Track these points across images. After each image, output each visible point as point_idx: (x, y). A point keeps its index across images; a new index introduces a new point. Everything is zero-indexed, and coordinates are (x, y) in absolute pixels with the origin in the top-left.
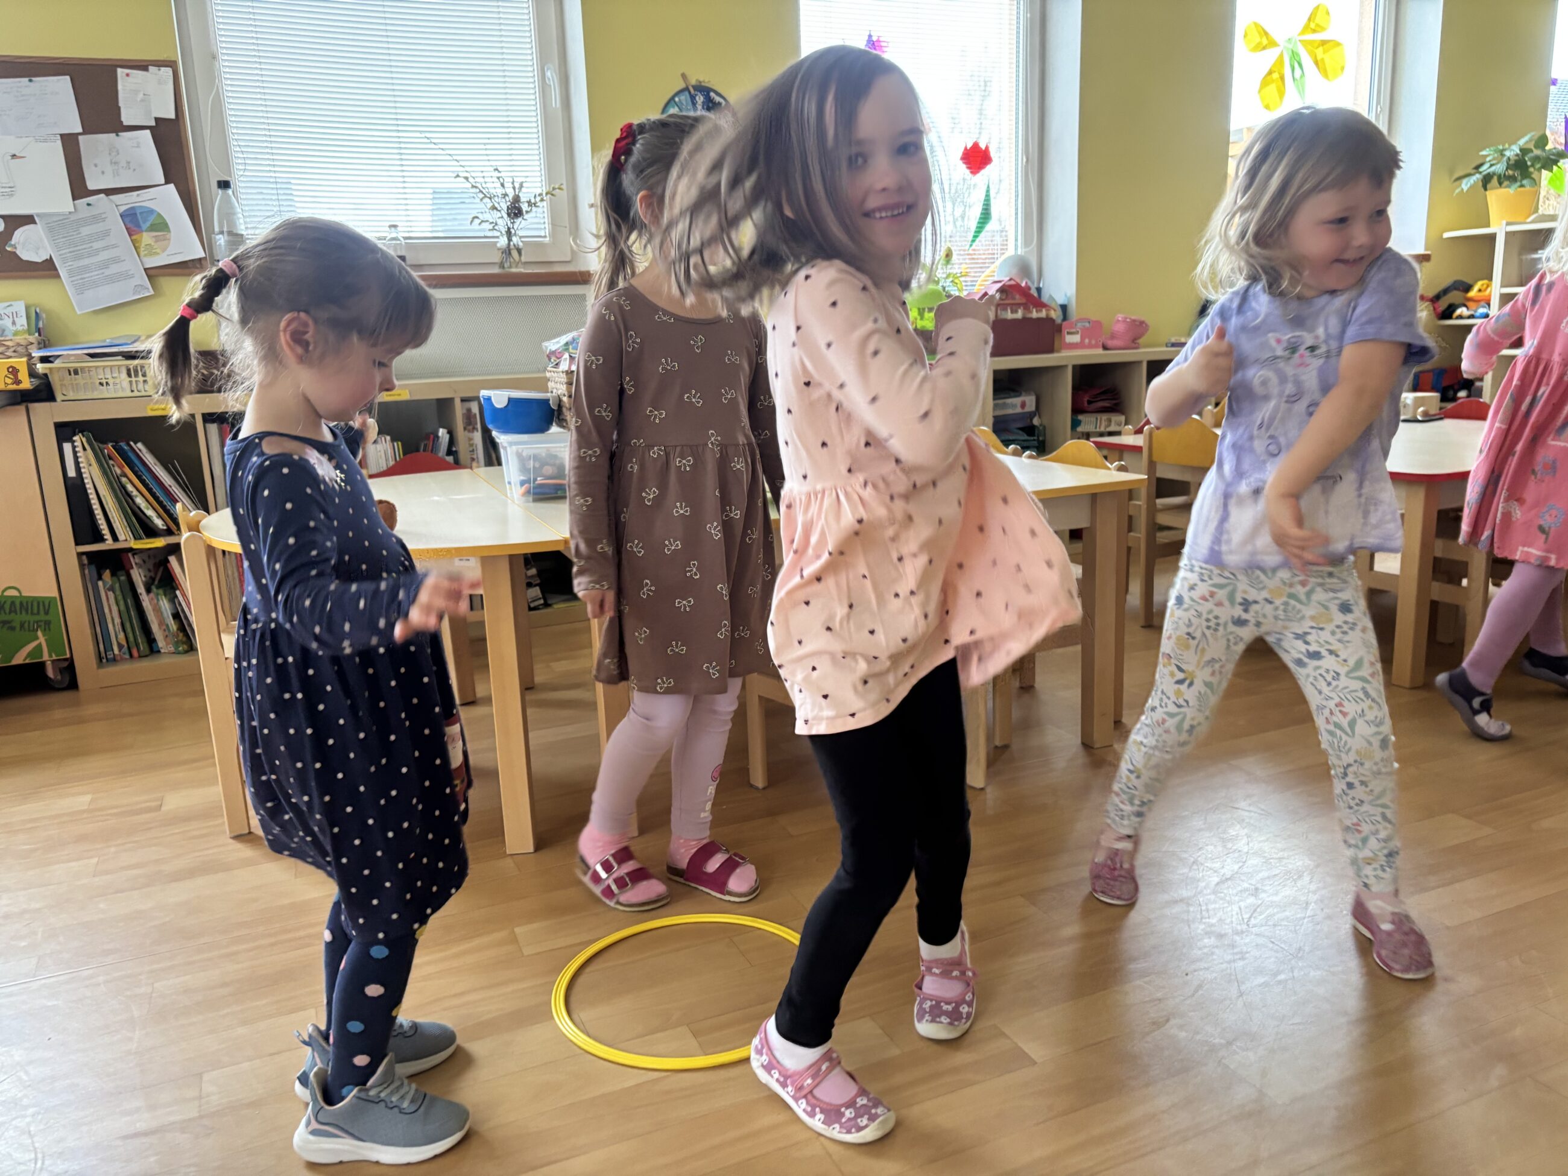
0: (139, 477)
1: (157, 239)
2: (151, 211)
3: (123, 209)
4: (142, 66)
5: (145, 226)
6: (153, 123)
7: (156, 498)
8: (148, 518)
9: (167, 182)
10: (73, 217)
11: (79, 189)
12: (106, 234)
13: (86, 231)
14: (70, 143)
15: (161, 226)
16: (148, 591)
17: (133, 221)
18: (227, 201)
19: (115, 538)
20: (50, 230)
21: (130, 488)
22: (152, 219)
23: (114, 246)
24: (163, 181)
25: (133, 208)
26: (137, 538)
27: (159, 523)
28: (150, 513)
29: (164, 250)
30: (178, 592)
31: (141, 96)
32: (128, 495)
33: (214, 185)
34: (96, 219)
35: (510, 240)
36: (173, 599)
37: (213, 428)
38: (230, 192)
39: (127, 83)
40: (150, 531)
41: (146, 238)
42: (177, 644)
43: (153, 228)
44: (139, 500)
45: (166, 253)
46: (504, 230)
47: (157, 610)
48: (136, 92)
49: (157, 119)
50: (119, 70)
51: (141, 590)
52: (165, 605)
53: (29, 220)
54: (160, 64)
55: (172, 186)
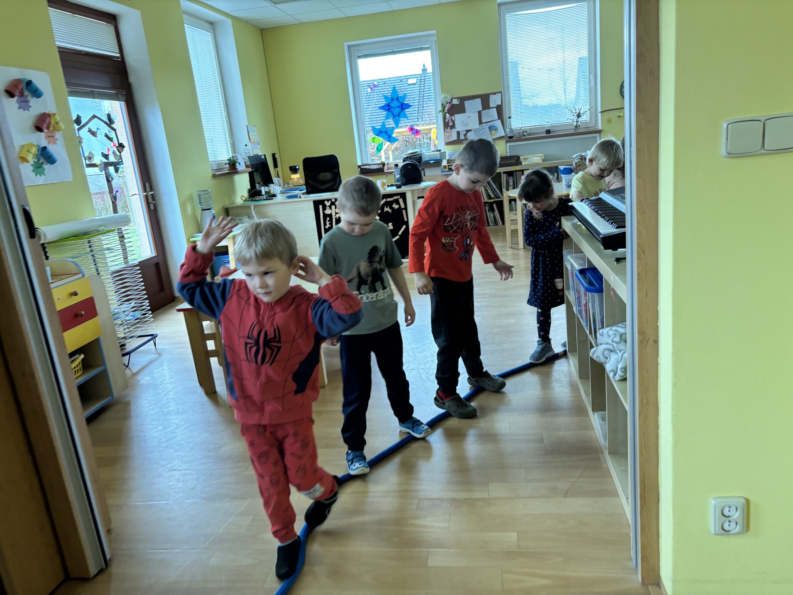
0: (490, 186)
1: (495, 132)
2: (495, 126)
3: (489, 126)
4: (495, 94)
5: (493, 129)
6: (496, 106)
7: (493, 191)
8: (490, 195)
9: (498, 119)
10: (479, 129)
11: (481, 123)
12: (485, 132)
13: (481, 132)
14: (480, 113)
15: (496, 129)
16: (489, 212)
17: (491, 128)
18: (510, 121)
19: (484, 200)
20: (474, 132)
21: (488, 189)
22: (494, 128)
23: (487, 135)
24: (497, 119)
25: (491, 126)
26: (488, 199)
27: (492, 196)
28: (491, 194)
29: (497, 134)
30: (495, 212)
31: (494, 100)
32: (487, 190)
33: (508, 118)
34: (484, 129)
35: (577, 123)
36: (494, 213)
37: (505, 175)
38: (511, 119)
39: (492, 98)
40: (491, 198)
41: (493, 132)
42: (494, 224)
43: (494, 130)
44: (489, 191)
45: (498, 135)
46: (575, 121)
47: (490, 216)
48: (493, 99)
49: (497, 105)
50: (491, 96)
51: (487, 211)
52: (492, 215)
53: (470, 130)
54: (499, 93)
55: (499, 120)
